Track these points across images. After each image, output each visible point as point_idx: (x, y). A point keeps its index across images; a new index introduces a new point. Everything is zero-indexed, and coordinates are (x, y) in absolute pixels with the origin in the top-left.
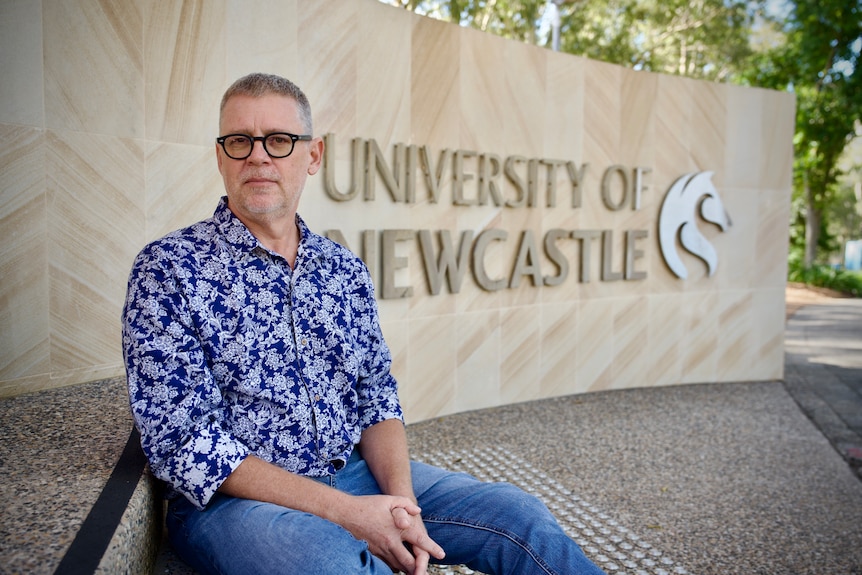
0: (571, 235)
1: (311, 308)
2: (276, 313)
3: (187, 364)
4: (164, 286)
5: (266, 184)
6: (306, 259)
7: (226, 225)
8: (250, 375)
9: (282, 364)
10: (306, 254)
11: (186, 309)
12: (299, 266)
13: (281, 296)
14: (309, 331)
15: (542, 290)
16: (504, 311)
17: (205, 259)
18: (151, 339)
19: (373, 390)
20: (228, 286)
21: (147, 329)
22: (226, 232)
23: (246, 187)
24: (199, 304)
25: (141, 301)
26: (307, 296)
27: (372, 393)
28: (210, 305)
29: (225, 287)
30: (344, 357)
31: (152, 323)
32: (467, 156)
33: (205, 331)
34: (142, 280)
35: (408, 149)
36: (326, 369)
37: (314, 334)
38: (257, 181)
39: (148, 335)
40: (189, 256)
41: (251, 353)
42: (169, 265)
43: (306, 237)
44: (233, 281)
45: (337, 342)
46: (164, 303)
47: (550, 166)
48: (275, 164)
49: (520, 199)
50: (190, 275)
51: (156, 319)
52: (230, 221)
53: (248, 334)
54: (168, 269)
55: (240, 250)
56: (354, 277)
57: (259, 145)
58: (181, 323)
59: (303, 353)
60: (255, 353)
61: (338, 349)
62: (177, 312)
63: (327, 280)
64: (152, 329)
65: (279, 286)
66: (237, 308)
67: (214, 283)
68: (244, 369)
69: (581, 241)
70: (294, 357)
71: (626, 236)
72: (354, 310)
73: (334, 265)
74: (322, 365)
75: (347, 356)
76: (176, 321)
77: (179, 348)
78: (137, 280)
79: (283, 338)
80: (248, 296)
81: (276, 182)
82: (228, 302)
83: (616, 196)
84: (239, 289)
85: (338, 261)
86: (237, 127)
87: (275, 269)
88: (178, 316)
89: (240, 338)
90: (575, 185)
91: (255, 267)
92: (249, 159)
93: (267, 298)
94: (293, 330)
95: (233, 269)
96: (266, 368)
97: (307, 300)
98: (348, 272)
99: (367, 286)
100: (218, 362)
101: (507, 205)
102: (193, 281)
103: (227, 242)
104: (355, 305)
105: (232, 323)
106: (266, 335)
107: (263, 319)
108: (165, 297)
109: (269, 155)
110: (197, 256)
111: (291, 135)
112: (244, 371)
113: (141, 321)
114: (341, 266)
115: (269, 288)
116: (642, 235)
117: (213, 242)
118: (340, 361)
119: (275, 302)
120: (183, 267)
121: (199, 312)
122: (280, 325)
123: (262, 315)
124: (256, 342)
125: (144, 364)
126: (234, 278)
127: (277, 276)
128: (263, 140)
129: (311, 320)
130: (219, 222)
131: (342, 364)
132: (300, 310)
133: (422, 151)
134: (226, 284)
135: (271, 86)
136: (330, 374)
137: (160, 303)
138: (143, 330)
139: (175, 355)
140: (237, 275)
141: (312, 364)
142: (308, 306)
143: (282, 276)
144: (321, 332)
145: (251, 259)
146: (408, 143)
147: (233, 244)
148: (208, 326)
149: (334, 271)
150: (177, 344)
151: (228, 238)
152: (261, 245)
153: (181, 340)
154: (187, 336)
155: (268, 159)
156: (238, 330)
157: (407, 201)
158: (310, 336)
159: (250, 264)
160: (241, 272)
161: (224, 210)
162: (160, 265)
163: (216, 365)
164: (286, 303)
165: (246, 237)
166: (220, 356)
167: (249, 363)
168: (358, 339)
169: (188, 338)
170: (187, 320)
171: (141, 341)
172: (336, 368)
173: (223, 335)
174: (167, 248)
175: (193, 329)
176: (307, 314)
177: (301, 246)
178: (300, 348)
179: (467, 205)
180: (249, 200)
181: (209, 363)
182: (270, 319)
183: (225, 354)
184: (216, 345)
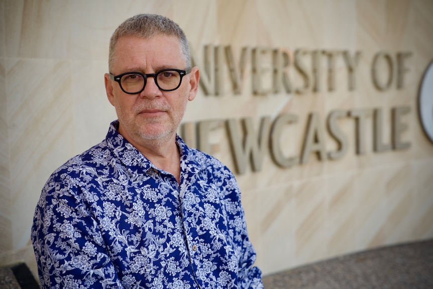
0: (349, 114)
1: (197, 217)
2: (170, 225)
3: (102, 279)
4: (76, 211)
5: (158, 114)
6: (190, 175)
7: (119, 149)
8: (155, 283)
9: (179, 270)
10: (189, 169)
11: (97, 230)
12: (185, 181)
13: (173, 209)
14: (197, 238)
15: (326, 164)
16: (296, 184)
17: (107, 182)
18: (69, 259)
19: (244, 282)
20: (129, 205)
21: (65, 250)
22: (121, 156)
23: (139, 117)
24: (108, 224)
25: (57, 225)
26: (193, 206)
27: (243, 285)
28: (116, 224)
29: (127, 206)
30: (227, 258)
31: (69, 245)
32: (264, 52)
33: (115, 248)
34: (56, 207)
35: (216, 49)
36: (213, 270)
37: (202, 240)
38: (150, 112)
39: (66, 256)
40: (93, 181)
41: (155, 263)
42: (79, 190)
43: (186, 153)
44: (133, 200)
45: (221, 245)
46: (78, 226)
47: (330, 56)
48: (164, 96)
49: (307, 86)
50: (97, 198)
51: (72, 241)
52: (123, 146)
53: (151, 247)
54: (78, 194)
55: (136, 172)
56: (225, 184)
57: (151, 81)
58: (94, 242)
59: (195, 258)
60: (157, 263)
61: (222, 251)
62: (90, 233)
63: (206, 190)
64: (69, 250)
65: (171, 200)
66: (139, 224)
67: (117, 204)
68: (149, 278)
69: (357, 120)
70: (188, 262)
71: (393, 112)
72: (228, 213)
73: (209, 175)
74: (209, 266)
75: (230, 256)
76: (90, 241)
77: (94, 265)
78: (52, 206)
79: (178, 247)
80: (147, 212)
81: (166, 112)
82: (131, 220)
83: (383, 77)
84: (138, 206)
85: (211, 171)
86: (131, 66)
87: (166, 185)
88: (91, 237)
89: (144, 251)
90: (350, 70)
91: (149, 186)
92: (142, 93)
93: (162, 212)
94: (185, 238)
95: (132, 190)
96: (166, 274)
97: (193, 210)
98: (219, 180)
99: (236, 191)
100: (127, 274)
101: (298, 92)
102: (100, 203)
103: (123, 165)
104: (229, 209)
105: (136, 238)
106: (165, 246)
107: (161, 232)
108: (78, 221)
109: (160, 89)
110: (100, 180)
111: (179, 71)
112: (150, 280)
113: (59, 243)
114: (213, 175)
115: (163, 203)
116: (406, 111)
117: (110, 166)
118: (224, 261)
119: (169, 215)
120: (90, 191)
121: (109, 231)
122: (175, 235)
123: (159, 228)
124: (158, 253)
125: (66, 281)
126: (133, 197)
127: (168, 191)
128: (155, 76)
129: (198, 228)
130: (113, 147)
131: (226, 264)
132: (189, 219)
133: (228, 49)
134: (128, 203)
135: (159, 28)
136: (216, 273)
137: (75, 226)
138: (62, 252)
139: (92, 272)
140: (136, 194)
141: (202, 267)
142: (195, 215)
143: (171, 191)
144: (207, 238)
145: (145, 179)
146: (216, 43)
147: (128, 167)
148: (117, 243)
149: (210, 181)
150: (92, 262)
151: (124, 161)
152: (153, 166)
153: (96, 258)
154: (100, 254)
155: (160, 93)
156: (142, 244)
157: (217, 94)
158: (198, 243)
159: (145, 183)
160: (138, 191)
161: (116, 135)
162: (71, 191)
163: (126, 276)
164: (177, 215)
165: (140, 160)
166: (128, 268)
167: (153, 273)
168: (234, 239)
169: (101, 255)
170: (99, 239)
171: (62, 262)
172: (221, 268)
173: (130, 250)
174: (74, 175)
175: (104, 247)
176: (194, 223)
177: (183, 162)
178: (192, 253)
179: (264, 94)
180: (143, 128)
181: (119, 276)
182: (166, 231)
183: (133, 266)
184: (124, 259)
